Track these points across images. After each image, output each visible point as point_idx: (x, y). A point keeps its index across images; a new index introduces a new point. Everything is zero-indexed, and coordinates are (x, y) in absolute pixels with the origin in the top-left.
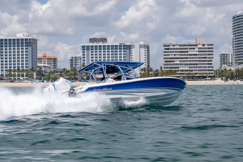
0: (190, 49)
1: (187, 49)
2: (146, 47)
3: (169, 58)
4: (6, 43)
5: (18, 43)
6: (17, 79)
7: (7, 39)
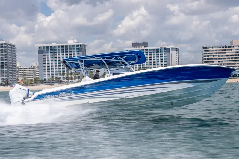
0: (227, 50)
1: (225, 50)
2: (177, 50)
3: (209, 59)
4: (59, 50)
5: (70, 49)
6: (70, 81)
7: (60, 46)
